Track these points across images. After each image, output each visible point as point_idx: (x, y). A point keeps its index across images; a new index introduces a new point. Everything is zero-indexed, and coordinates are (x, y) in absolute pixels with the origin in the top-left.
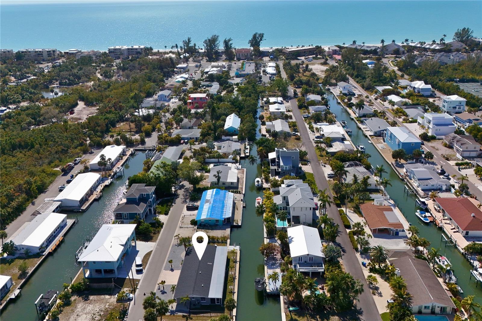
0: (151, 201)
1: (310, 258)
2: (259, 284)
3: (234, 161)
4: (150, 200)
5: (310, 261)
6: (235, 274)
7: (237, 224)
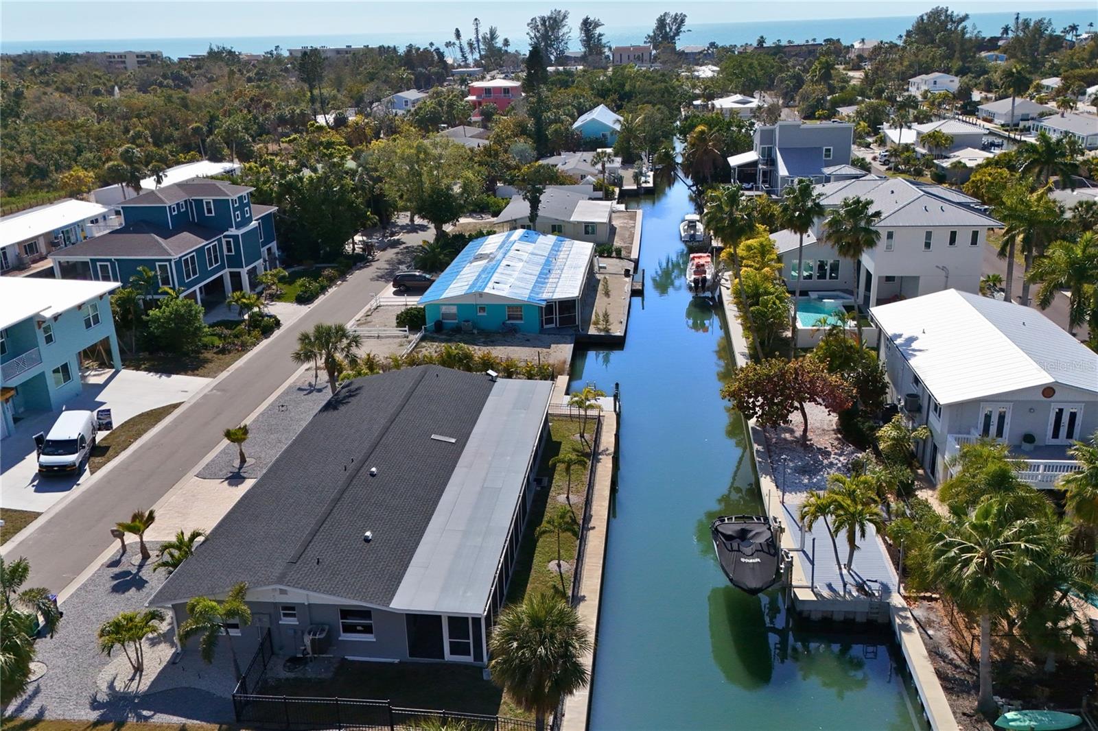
0: (236, 237)
1: (1060, 413)
2: (748, 550)
3: (600, 194)
4: (233, 231)
5: (1056, 435)
6: (588, 502)
7: (607, 330)
